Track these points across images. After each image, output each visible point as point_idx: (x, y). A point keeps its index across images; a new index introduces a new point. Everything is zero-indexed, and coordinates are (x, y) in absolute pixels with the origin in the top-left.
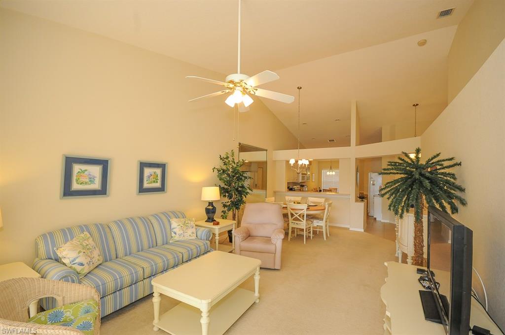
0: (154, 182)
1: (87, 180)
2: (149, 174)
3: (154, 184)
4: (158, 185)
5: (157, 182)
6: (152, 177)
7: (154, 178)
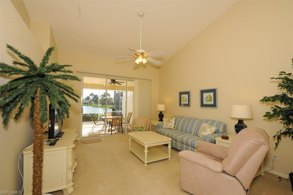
0: (210, 101)
1: (185, 100)
2: (206, 97)
3: (210, 102)
4: (212, 103)
5: (211, 101)
6: (208, 98)
7: (209, 99)
